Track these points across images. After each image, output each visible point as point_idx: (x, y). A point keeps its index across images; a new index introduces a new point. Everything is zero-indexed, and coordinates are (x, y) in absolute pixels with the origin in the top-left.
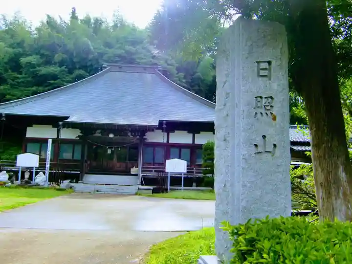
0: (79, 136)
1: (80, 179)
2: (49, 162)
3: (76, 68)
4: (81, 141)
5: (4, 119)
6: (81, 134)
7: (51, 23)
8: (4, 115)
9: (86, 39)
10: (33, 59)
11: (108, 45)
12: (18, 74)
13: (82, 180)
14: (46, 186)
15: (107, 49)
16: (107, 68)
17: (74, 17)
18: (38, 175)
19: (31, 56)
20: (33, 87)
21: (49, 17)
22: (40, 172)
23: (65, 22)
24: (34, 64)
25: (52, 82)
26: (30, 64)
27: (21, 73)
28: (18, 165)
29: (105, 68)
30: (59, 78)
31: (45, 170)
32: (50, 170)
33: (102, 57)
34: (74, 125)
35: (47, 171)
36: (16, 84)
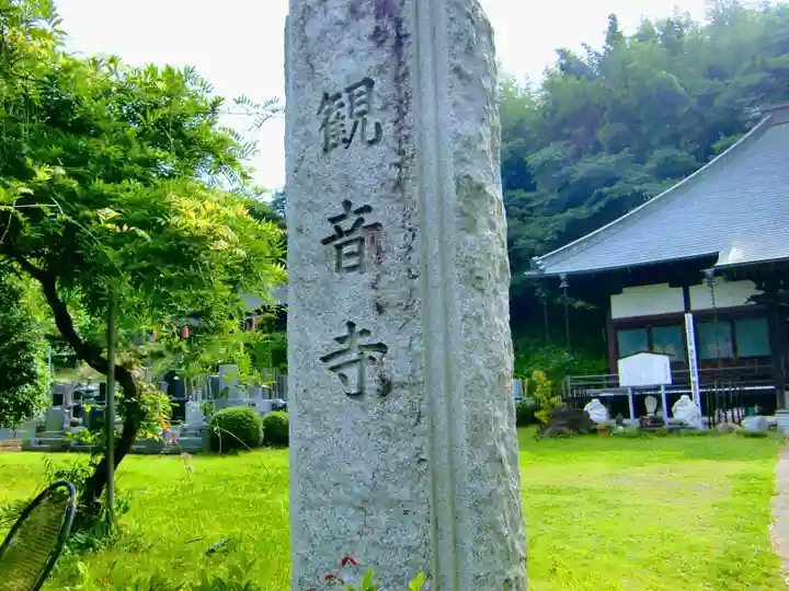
0: (753, 298)
1: (778, 406)
2: (696, 370)
3: (652, 148)
4: (762, 307)
5: (564, 285)
6: (761, 292)
7: (569, 65)
8: (563, 277)
9: (664, 72)
10: (552, 151)
11: (715, 73)
12: (527, 190)
13: (783, 407)
14: (701, 427)
15: (716, 82)
16: (764, 120)
17: (614, 35)
18: (677, 403)
19: (548, 145)
20: (565, 210)
21: (563, 53)
22: (682, 394)
23: (596, 54)
24: (557, 161)
25: (605, 190)
26: (547, 165)
27: (533, 188)
28: (623, 382)
29: (757, 120)
30: (618, 179)
31: (690, 388)
32: (700, 387)
33: (711, 104)
34: (736, 273)
35: (696, 390)
36: (528, 212)
